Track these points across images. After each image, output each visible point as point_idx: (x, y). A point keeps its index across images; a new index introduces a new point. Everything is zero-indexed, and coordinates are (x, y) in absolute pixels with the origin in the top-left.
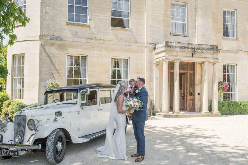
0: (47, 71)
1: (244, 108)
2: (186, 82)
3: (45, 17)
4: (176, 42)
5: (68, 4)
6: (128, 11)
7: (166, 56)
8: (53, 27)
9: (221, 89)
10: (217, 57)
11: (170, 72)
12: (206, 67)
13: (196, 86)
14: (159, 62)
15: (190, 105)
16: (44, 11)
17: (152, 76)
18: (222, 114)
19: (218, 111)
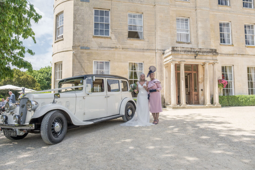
0: (78, 74)
1: (241, 101)
2: (191, 80)
3: (77, 32)
4: (180, 47)
5: (94, 22)
6: (141, 26)
7: (173, 59)
8: (83, 40)
9: (221, 85)
10: (216, 59)
11: (177, 73)
12: (207, 66)
13: (199, 84)
14: (167, 64)
15: (195, 99)
16: (76, 28)
17: (162, 76)
18: (222, 106)
19: (219, 104)
